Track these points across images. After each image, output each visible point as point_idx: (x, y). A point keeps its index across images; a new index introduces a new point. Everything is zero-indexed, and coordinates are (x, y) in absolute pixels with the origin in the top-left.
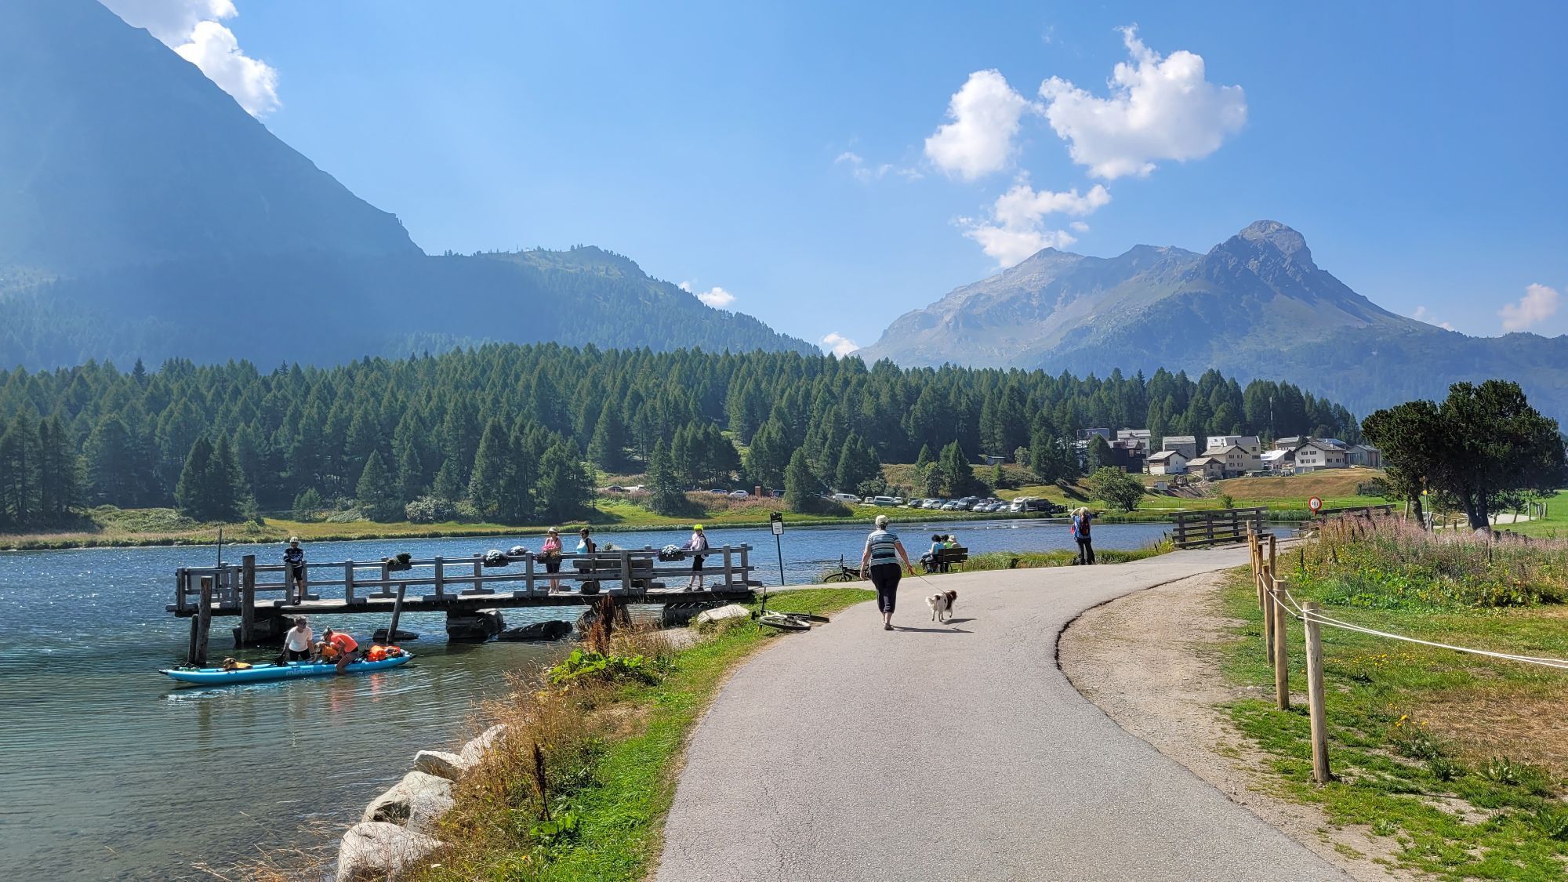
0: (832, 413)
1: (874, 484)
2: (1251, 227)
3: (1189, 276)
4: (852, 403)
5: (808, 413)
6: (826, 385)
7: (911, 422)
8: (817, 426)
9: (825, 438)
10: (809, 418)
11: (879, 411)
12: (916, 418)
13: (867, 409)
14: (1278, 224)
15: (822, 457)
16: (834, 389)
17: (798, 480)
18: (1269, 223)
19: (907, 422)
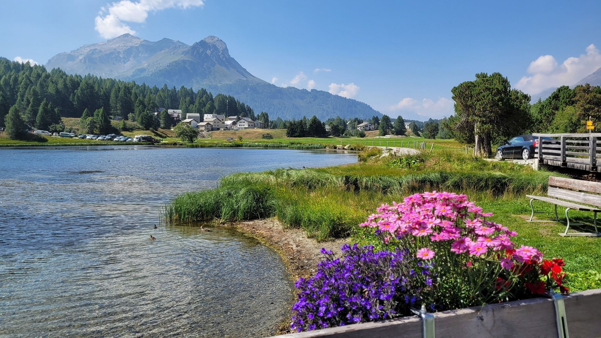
0: (32, 90)
1: (58, 127)
2: (208, 38)
3: (185, 53)
4: (42, 86)
5: (16, 89)
6: (27, 76)
7: (75, 98)
8: (22, 96)
9: (28, 101)
10: (17, 92)
11: (57, 91)
12: (78, 97)
13: (51, 89)
14: (218, 38)
15: (27, 111)
16: (31, 79)
17: (13, 122)
18: (214, 37)
19: (73, 98)
